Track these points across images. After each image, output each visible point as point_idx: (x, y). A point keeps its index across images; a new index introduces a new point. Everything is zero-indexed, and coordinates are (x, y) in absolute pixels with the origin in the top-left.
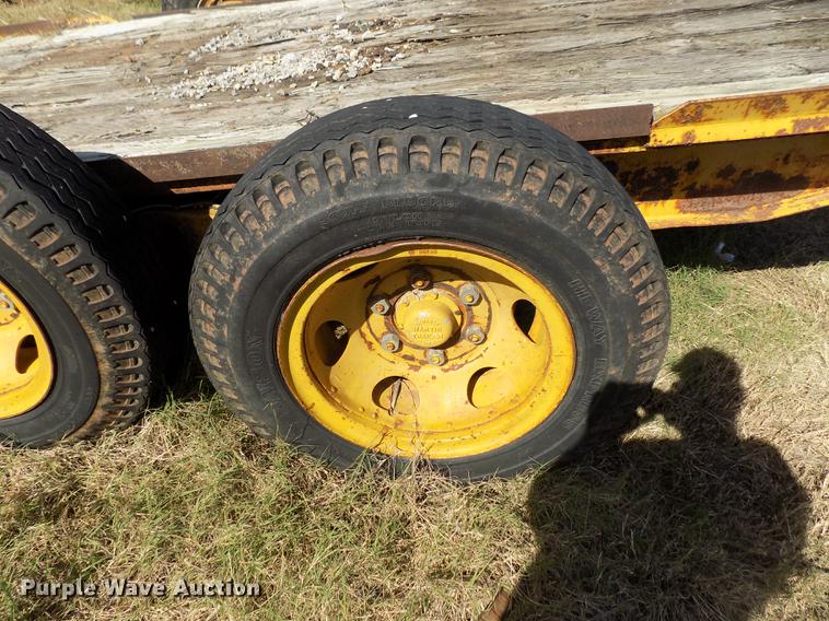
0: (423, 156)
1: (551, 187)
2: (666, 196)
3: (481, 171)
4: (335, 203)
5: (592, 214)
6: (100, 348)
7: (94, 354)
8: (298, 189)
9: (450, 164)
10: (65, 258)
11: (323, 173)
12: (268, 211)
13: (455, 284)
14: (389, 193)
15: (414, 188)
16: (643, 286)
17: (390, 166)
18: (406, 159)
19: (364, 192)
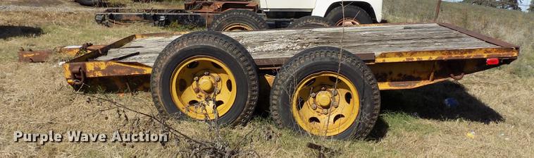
0: (329, 54)
1: (352, 61)
2: (385, 81)
3: (340, 58)
4: (312, 62)
5: (360, 67)
6: (249, 96)
7: (247, 97)
8: (305, 60)
9: (333, 56)
10: (250, 73)
11: (310, 57)
12: (298, 64)
13: (331, 90)
14: (323, 60)
15: (327, 60)
16: (372, 84)
17: (323, 56)
18: (326, 55)
19: (318, 60)
